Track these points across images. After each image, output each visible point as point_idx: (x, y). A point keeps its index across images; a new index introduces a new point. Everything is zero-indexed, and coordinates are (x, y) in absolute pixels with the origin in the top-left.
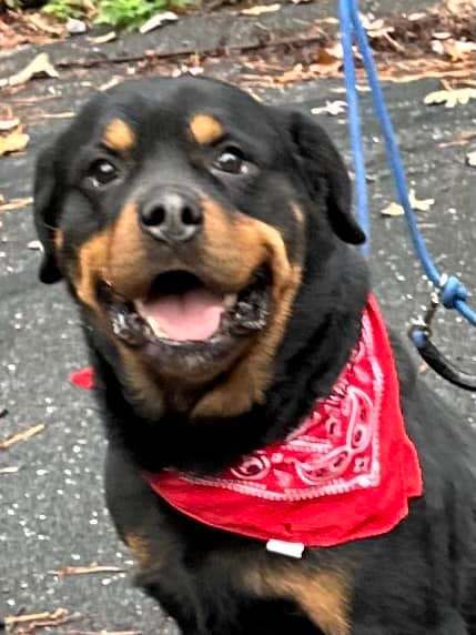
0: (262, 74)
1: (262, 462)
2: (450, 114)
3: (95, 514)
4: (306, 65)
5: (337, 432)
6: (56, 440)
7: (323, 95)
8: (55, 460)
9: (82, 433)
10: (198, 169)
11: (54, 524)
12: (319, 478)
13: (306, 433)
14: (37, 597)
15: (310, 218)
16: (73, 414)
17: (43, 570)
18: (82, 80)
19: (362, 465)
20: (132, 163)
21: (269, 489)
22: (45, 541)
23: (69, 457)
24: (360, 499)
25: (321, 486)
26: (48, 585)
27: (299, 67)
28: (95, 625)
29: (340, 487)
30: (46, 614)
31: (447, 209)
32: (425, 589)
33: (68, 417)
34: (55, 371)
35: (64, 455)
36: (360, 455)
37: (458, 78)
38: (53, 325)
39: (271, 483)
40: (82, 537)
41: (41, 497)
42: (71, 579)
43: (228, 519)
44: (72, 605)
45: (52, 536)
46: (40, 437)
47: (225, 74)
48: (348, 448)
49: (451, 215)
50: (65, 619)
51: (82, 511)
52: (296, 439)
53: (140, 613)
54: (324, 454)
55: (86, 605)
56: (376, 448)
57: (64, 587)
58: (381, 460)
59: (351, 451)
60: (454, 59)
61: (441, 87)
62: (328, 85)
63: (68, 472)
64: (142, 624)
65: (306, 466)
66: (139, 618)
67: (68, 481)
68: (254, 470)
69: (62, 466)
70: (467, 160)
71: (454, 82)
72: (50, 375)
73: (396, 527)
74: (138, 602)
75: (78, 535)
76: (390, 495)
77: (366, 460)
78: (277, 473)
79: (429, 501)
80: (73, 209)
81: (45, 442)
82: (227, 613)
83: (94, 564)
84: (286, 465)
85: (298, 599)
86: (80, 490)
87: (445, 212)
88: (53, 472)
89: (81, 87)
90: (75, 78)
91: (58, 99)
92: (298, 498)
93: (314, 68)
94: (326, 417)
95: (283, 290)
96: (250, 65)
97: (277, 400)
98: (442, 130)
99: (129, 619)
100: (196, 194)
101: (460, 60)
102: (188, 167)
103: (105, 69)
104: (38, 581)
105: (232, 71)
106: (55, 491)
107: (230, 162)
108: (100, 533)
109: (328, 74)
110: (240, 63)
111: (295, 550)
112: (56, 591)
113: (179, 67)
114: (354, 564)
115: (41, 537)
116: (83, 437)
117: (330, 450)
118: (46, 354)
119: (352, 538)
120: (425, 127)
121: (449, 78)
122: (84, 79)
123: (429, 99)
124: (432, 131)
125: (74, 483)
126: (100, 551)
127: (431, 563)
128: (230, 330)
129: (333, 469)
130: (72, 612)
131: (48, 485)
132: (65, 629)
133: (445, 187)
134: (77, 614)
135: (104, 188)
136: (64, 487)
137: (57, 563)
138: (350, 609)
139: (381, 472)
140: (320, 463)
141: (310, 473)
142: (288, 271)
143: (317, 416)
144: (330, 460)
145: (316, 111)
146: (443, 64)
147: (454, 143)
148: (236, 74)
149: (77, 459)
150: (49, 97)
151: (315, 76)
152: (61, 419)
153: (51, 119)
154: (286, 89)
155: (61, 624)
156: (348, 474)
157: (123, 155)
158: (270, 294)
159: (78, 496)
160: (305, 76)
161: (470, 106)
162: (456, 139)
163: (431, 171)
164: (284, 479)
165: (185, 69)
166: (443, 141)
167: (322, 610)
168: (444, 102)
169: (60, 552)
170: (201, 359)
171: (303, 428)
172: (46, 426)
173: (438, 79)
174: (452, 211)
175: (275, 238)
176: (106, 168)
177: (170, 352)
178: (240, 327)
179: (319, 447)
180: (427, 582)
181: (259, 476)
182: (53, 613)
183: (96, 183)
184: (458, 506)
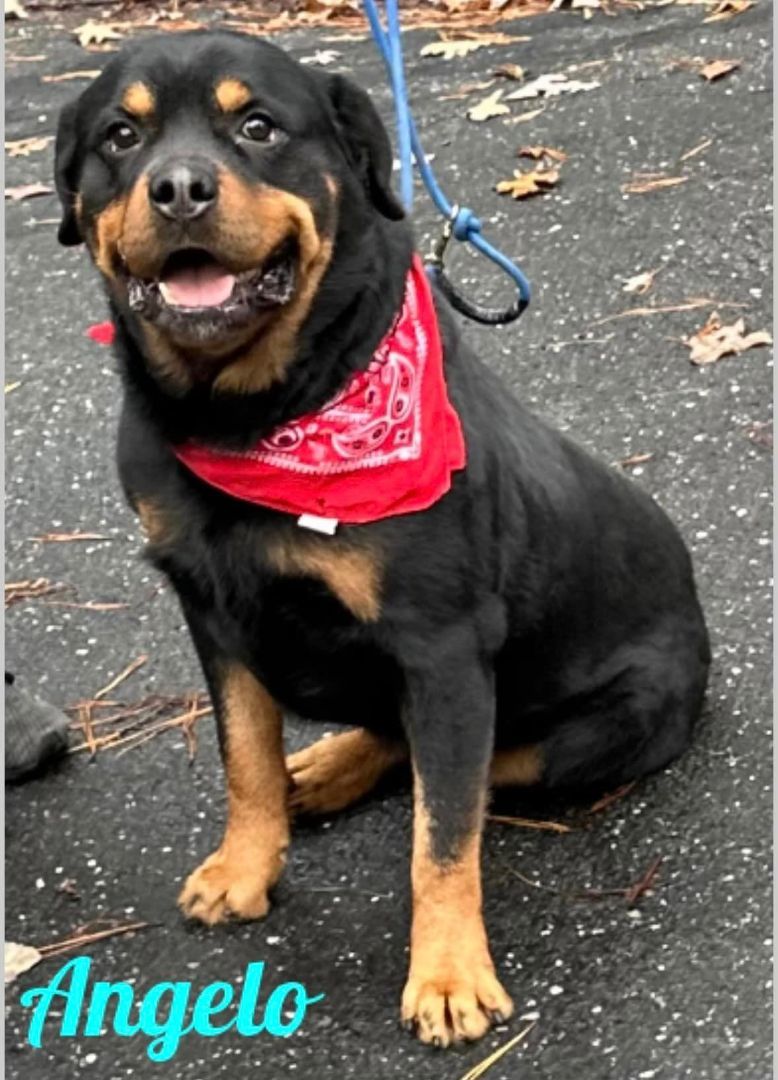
0: (246, 20)
1: (296, 433)
2: (449, 66)
3: (76, 478)
4: (293, 13)
5: (377, 401)
6: (32, 400)
7: (311, 43)
8: (32, 420)
9: (60, 392)
10: (222, 138)
11: (32, 488)
12: (357, 451)
13: (343, 401)
14: (17, 566)
15: (345, 190)
16: (51, 372)
17: (21, 536)
18: (52, 23)
19: (403, 436)
20: (151, 130)
21: (302, 461)
22: (22, 505)
23: (48, 417)
24: (400, 474)
25: (358, 459)
26: (28, 552)
27: (286, 14)
28: (79, 596)
29: (378, 459)
30: (25, 584)
31: (449, 165)
32: (461, 570)
33: (45, 375)
34: (31, 326)
35: (43, 415)
36: (402, 426)
37: (456, 30)
38: (28, 277)
39: (305, 455)
40: (63, 501)
41: (18, 459)
42: (53, 546)
43: (258, 493)
44: (55, 575)
45: (31, 500)
46: (16, 395)
47: (207, 20)
48: (387, 418)
49: (452, 172)
50: (47, 589)
51: (62, 475)
52: (332, 408)
53: (126, 584)
54: (362, 425)
55: (68, 575)
56: (417, 418)
57: (44, 555)
58: (423, 431)
59: (391, 422)
60: (451, 9)
61: (438, 39)
62: (317, 34)
63: (46, 433)
64: (130, 597)
65: (343, 437)
66: (126, 590)
67: (47, 443)
68: (286, 441)
69: (41, 426)
70: (468, 115)
71: (452, 33)
72: (25, 331)
73: (437, 503)
74: (124, 572)
75: (59, 500)
76: (432, 469)
77: (407, 432)
78: (312, 444)
79: (471, 475)
80: (92, 173)
81: (22, 401)
82: (248, 591)
83: (77, 531)
84: (322, 437)
85: (326, 577)
86: (60, 453)
87: (447, 168)
88: (30, 433)
89: (53, 30)
90: (46, 20)
91: (29, 41)
92: (333, 471)
93: (302, 15)
94: (365, 385)
95: (311, 266)
96: (233, 12)
97: (304, 376)
98: (441, 82)
99: (116, 590)
100: (214, 166)
101: (456, 11)
102: (210, 135)
103: (78, 11)
104: (16, 549)
105: (214, 17)
106: (34, 453)
107: (257, 128)
108: (83, 498)
109: (317, 21)
110: (221, 9)
111: (327, 525)
112: (36, 559)
113: (158, 11)
114: (387, 543)
115: (19, 501)
116: (63, 396)
117: (369, 421)
118: (21, 308)
119: (390, 513)
120: (421, 79)
121: (447, 30)
122: (56, 21)
123: (425, 51)
124: (429, 83)
125: (54, 445)
126: (83, 518)
127: (471, 542)
128: (249, 300)
129: (371, 441)
130: (53, 583)
131: (25, 446)
132: (46, 600)
133: (446, 142)
134: (59, 585)
135: (123, 153)
136: (43, 449)
137: (37, 529)
138: (380, 588)
139: (423, 443)
140: (357, 434)
141: (346, 445)
142: (317, 246)
143: (356, 384)
144: (367, 432)
145: (304, 60)
146: (439, 14)
147: (453, 97)
148: (217, 20)
149: (56, 418)
150: (18, 39)
151: (303, 24)
152: (39, 377)
153: (20, 63)
154: (272, 36)
155: (41, 595)
156: (388, 446)
157: (143, 120)
158: (297, 268)
159: (58, 459)
160: (292, 23)
161: (470, 59)
162: (457, 93)
163: (430, 125)
164: (319, 450)
165: (163, 13)
166: (442, 93)
167: (351, 589)
168: (441, 54)
169: (40, 518)
170: (214, 329)
171: (340, 397)
172: (23, 384)
173: (435, 30)
174: (454, 167)
175: (303, 210)
176: (125, 132)
177: (180, 319)
178: (260, 298)
179: (357, 417)
180: (465, 562)
181: (293, 448)
182: (33, 582)
183: (114, 148)
184: (502, 479)
